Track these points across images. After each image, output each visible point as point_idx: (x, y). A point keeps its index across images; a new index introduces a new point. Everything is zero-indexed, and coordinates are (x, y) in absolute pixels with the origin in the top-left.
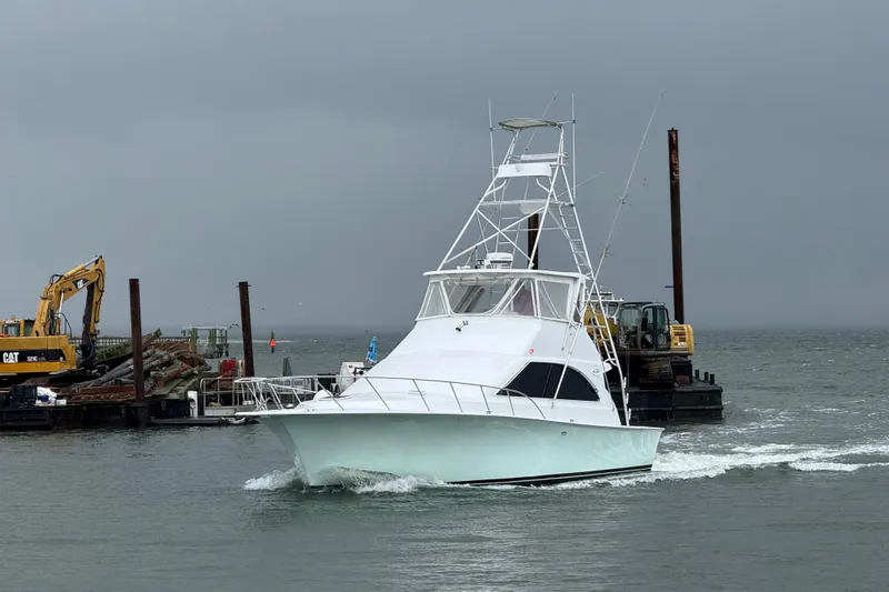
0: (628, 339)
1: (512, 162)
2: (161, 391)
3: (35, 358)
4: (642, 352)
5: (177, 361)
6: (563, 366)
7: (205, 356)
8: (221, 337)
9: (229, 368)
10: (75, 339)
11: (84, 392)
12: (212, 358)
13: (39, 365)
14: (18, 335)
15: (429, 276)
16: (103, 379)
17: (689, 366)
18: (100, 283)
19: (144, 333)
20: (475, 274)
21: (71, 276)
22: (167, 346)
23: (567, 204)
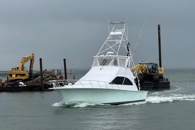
0: (149, 71)
1: (113, 31)
2: (46, 83)
3: (19, 76)
4: (152, 74)
5: (50, 76)
6: (124, 77)
7: (56, 75)
8: (60, 71)
9: (61, 78)
10: (28, 71)
11: (30, 83)
12: (58, 75)
13: (20, 77)
14: (15, 70)
15: (94, 57)
16: (34, 80)
17: (162, 77)
18: (33, 59)
19: (43, 70)
20: (105, 57)
21: (27, 58)
22: (48, 73)
23: (126, 41)
